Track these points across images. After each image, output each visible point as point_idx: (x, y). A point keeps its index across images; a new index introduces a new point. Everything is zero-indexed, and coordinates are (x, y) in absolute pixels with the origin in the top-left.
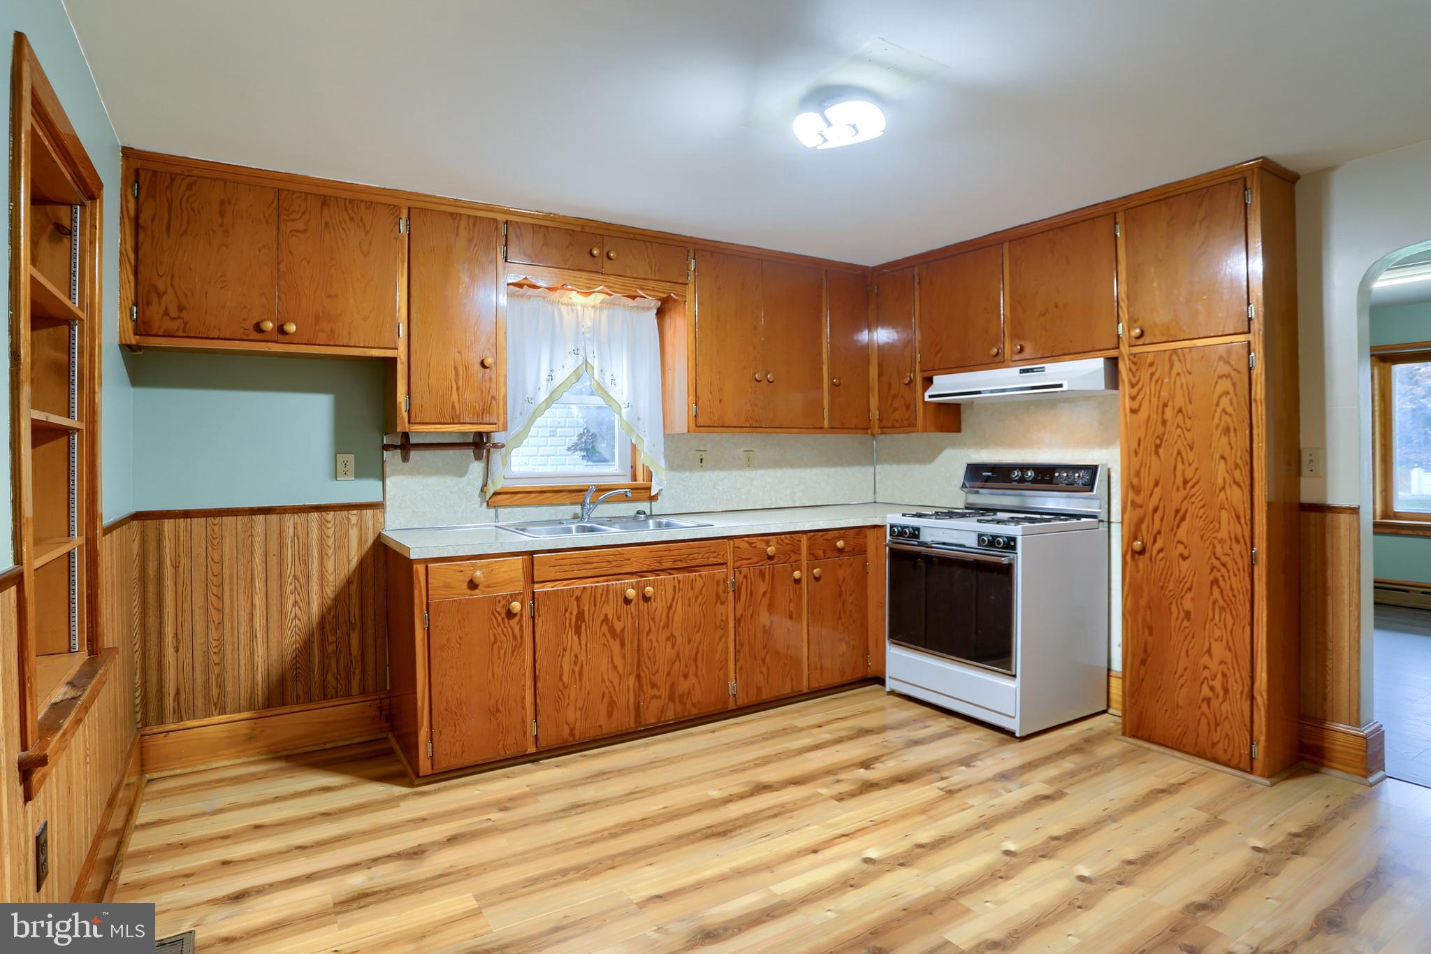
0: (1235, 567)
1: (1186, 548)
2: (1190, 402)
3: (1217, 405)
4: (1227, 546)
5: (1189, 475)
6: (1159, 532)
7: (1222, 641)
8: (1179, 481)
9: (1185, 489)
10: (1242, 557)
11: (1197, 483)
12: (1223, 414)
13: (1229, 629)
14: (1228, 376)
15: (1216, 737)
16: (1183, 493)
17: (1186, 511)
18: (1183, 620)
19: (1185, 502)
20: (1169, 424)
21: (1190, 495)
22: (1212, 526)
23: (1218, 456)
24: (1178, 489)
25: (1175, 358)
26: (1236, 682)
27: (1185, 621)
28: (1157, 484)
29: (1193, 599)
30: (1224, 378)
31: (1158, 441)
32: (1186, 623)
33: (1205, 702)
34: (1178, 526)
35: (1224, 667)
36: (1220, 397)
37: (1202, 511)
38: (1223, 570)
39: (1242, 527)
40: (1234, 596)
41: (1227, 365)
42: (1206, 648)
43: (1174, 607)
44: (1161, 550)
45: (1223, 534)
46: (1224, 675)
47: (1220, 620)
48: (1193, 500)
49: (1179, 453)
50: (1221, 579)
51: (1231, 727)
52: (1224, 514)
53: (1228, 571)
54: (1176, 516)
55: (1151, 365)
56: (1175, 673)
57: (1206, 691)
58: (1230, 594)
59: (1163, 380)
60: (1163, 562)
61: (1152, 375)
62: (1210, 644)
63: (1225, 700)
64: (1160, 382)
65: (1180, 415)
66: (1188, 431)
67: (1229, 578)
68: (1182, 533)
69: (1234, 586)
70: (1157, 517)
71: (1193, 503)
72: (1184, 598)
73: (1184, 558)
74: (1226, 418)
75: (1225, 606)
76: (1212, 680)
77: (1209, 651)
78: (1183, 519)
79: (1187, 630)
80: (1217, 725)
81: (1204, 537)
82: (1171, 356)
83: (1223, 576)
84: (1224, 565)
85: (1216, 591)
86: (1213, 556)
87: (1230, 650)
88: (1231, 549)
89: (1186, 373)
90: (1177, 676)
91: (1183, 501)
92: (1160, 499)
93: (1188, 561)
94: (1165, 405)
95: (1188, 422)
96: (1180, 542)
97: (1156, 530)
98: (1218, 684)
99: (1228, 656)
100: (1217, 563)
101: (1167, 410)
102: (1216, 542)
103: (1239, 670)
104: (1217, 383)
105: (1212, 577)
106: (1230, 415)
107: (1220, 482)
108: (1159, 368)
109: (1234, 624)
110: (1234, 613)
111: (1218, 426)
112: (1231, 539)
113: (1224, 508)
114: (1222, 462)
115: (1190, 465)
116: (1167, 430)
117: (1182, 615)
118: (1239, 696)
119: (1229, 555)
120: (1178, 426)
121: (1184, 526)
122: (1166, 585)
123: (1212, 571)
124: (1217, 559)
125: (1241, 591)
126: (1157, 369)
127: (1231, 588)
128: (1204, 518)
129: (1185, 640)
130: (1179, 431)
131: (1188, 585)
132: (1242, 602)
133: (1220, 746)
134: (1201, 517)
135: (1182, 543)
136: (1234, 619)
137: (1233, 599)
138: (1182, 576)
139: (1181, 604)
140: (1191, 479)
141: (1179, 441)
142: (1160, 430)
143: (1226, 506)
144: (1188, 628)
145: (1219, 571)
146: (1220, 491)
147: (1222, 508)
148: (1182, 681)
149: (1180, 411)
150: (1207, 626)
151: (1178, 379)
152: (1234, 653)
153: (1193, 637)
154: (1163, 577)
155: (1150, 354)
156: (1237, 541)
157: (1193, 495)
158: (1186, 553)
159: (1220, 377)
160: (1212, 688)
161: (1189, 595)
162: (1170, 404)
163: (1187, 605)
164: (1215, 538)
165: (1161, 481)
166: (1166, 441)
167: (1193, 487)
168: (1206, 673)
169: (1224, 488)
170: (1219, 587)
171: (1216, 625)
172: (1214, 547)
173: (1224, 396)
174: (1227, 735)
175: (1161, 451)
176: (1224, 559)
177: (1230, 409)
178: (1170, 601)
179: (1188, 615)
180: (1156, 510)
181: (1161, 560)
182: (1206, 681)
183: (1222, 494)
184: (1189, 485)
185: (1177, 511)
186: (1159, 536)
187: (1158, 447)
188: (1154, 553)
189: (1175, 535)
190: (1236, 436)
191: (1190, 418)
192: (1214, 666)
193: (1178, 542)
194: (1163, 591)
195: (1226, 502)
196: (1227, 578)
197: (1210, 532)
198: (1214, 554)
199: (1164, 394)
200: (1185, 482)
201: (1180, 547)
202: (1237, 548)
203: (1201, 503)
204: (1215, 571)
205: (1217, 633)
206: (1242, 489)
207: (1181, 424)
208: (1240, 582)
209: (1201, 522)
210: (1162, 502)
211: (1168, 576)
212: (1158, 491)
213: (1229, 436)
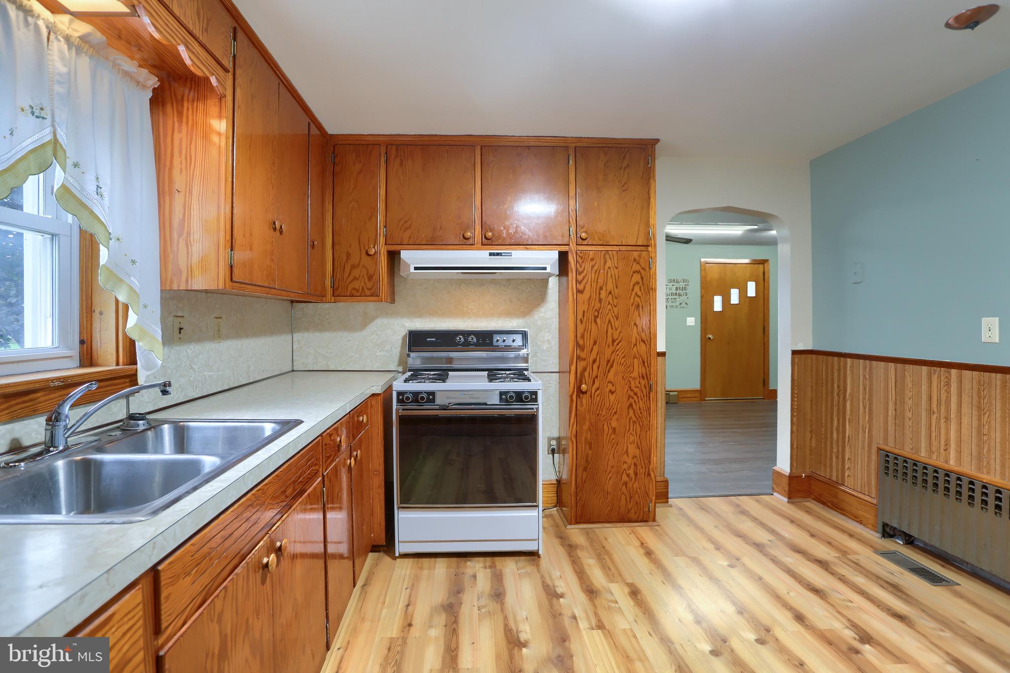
0: (642, 395)
1: (613, 385)
2: (617, 288)
3: (633, 290)
4: (637, 382)
5: (616, 336)
6: (597, 377)
7: (634, 443)
8: (610, 340)
9: (613, 346)
10: (645, 387)
11: (621, 341)
12: (636, 297)
13: (638, 435)
14: (639, 272)
15: (630, 506)
16: (612, 348)
17: (614, 361)
18: (611, 434)
19: (613, 354)
20: (603, 302)
21: (616, 350)
22: (628, 370)
23: (633, 324)
24: (609, 346)
25: (607, 256)
26: (642, 467)
27: (613, 435)
28: (595, 343)
29: (617, 420)
30: (637, 274)
31: (596, 314)
32: (613, 436)
33: (624, 485)
34: (609, 372)
35: (635, 459)
36: (634, 285)
37: (623, 360)
38: (635, 397)
39: (646, 369)
40: (641, 413)
41: (638, 265)
42: (625, 450)
43: (606, 427)
44: (598, 389)
45: (635, 374)
46: (635, 465)
47: (633, 430)
48: (618, 353)
49: (610, 321)
50: (634, 404)
51: (639, 497)
52: (636, 361)
53: (638, 397)
54: (607, 365)
55: (592, 260)
56: (606, 471)
57: (625, 478)
58: (639, 412)
59: (600, 271)
60: (599, 398)
61: (593, 266)
62: (627, 446)
63: (635, 480)
64: (598, 272)
65: (610, 296)
66: (616, 307)
67: (639, 402)
68: (611, 376)
69: (641, 407)
70: (595, 366)
71: (618, 355)
72: (612, 420)
73: (612, 392)
74: (637, 299)
75: (636, 420)
76: (628, 470)
77: (627, 451)
78: (612, 366)
79: (614, 441)
80: (631, 498)
81: (624, 377)
82: (605, 254)
83: (635, 401)
84: (635, 394)
85: (631, 411)
86: (629, 389)
87: (639, 448)
88: (639, 383)
89: (615, 268)
90: (607, 473)
91: (612, 355)
92: (598, 353)
93: (614, 394)
94: (601, 288)
95: (615, 301)
96: (610, 382)
97: (594, 376)
98: (631, 472)
99: (637, 452)
100: (632, 394)
101: (602, 291)
102: (631, 380)
103: (644, 460)
104: (632, 276)
105: (629, 402)
106: (640, 297)
107: (634, 340)
108: (597, 263)
109: (641, 431)
110: (641, 424)
111: (633, 304)
112: (640, 377)
113: (636, 357)
114: (635, 327)
115: (616, 330)
116: (602, 306)
117: (611, 431)
118: (643, 476)
119: (638, 387)
120: (609, 303)
121: (613, 371)
122: (601, 412)
123: (629, 399)
124: (632, 390)
125: (645, 409)
126: (596, 263)
127: (640, 409)
128: (624, 365)
129: (612, 448)
130: (610, 307)
131: (614, 410)
132: (645, 416)
133: (633, 511)
134: (623, 364)
135: (611, 383)
136: (641, 428)
137: (641, 415)
138: (611, 405)
139: (610, 424)
140: (617, 339)
141: (610, 314)
142: (597, 306)
143: (637, 356)
144: (614, 439)
145: (633, 398)
146: (634, 346)
147: (635, 357)
148: (610, 475)
149: (610, 293)
150: (626, 435)
151: (609, 270)
152: (641, 449)
153: (617, 445)
154: (599, 408)
155: (591, 253)
156: (643, 377)
157: (618, 350)
158: (613, 389)
159: (634, 272)
160: (628, 475)
161: (615, 417)
162: (604, 288)
163: (614, 424)
164: (630, 377)
165: (598, 342)
166: (601, 313)
167: (618, 344)
168: (625, 466)
169: (636, 344)
170: (633, 409)
171: (631, 433)
172: (630, 383)
173: (636, 285)
174: (637, 502)
175: (598, 320)
176: (636, 390)
177: (639, 294)
178: (603, 424)
179: (614, 430)
180: (594, 361)
181: (597, 396)
182: (625, 471)
183: (635, 348)
184: (615, 343)
185: (608, 361)
186: (596, 379)
187: (596, 317)
188: (593, 391)
189: (607, 377)
190: (643, 311)
191: (616, 298)
192: (629, 461)
193: (608, 382)
194: (599, 417)
195: (637, 353)
196: (637, 402)
197: (628, 373)
198: (630, 388)
199: (601, 280)
200: (613, 341)
201: (610, 385)
202: (643, 382)
203: (623, 355)
204: (631, 398)
205: (632, 438)
206: (646, 345)
207: (611, 302)
208: (645, 404)
209: (623, 367)
210: (598, 355)
211: (602, 406)
212: (596, 348)
213: (639, 311)
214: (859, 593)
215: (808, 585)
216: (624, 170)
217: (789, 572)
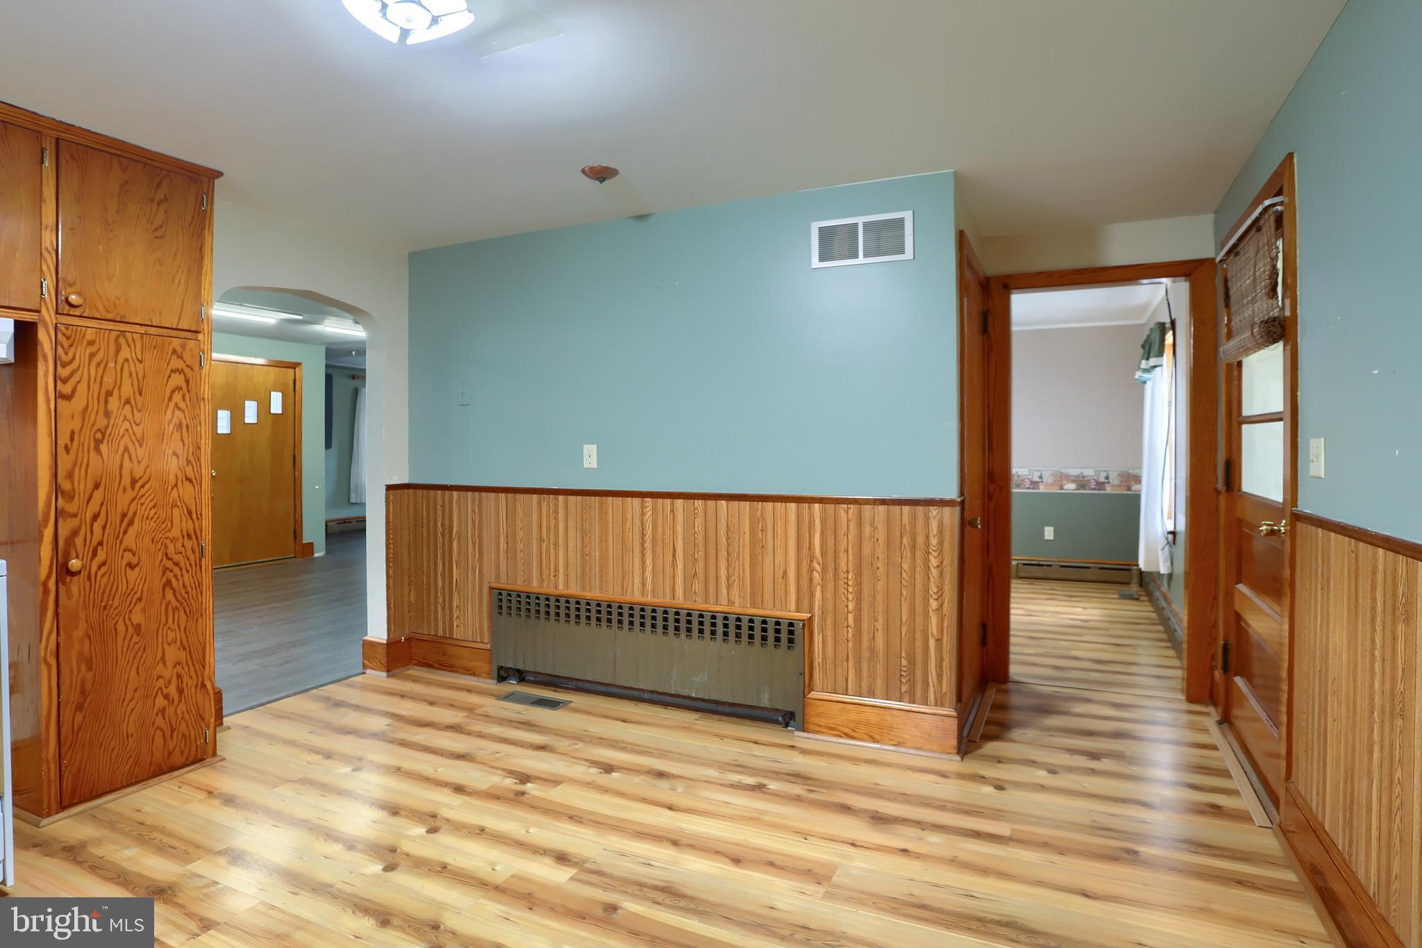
0: (188, 563)
1: (134, 555)
2: (140, 394)
3: (170, 399)
4: (179, 544)
5: (138, 472)
6: (101, 543)
7: (176, 642)
8: (126, 480)
9: (133, 490)
10: (194, 552)
11: (147, 482)
12: (177, 410)
13: (182, 629)
14: (181, 372)
15: (171, 745)
16: (130, 494)
17: (135, 514)
18: (132, 636)
19: (134, 503)
20: (113, 416)
21: (139, 496)
22: (164, 525)
23: (170, 452)
24: (125, 490)
25: (122, 340)
26: (191, 678)
27: (135, 636)
28: (97, 486)
29: (143, 610)
30: (178, 373)
31: (99, 436)
32: (135, 639)
33: (160, 714)
34: (125, 532)
35: (179, 669)
36: (173, 391)
37: (153, 511)
38: (176, 569)
39: (194, 523)
40: (187, 593)
41: (180, 360)
42: (159, 656)
43: (121, 628)
44: (104, 564)
45: (175, 532)
46: (179, 676)
47: (173, 622)
48: (142, 500)
49: (126, 449)
50: (173, 580)
51: (187, 725)
52: (176, 511)
53: (181, 569)
54: (122, 521)
55: (91, 343)
56: (123, 700)
57: (161, 702)
58: (183, 592)
59: (107, 364)
60: (105, 579)
61: (92, 355)
62: (164, 650)
63: (180, 701)
64: (102, 366)
65: (128, 407)
66: (138, 425)
67: (182, 576)
68: (129, 540)
69: (187, 583)
70: (97, 526)
71: (142, 504)
72: (133, 611)
73: (131, 566)
74: (177, 413)
75: (179, 605)
76: (166, 688)
77: (163, 659)
78: (131, 523)
79: (137, 646)
80: (173, 731)
81: (155, 539)
82: (117, 338)
83: (176, 576)
84: (176, 564)
85: (169, 593)
86: (164, 558)
87: (184, 649)
88: (183, 546)
89: (137, 362)
90: (125, 703)
91: (130, 504)
92: (102, 504)
93: (137, 569)
94: (109, 394)
95: (138, 415)
96: (127, 550)
97: (95, 542)
98: (172, 690)
99: (182, 655)
100: (169, 564)
101: (110, 399)
102: (168, 542)
103: (193, 665)
104: (170, 376)
105: (164, 579)
106: (183, 411)
107: (172, 479)
108: (102, 349)
109: (187, 621)
110: (187, 610)
111: (170, 421)
112: (183, 537)
113: (176, 505)
114: (175, 458)
115: (139, 463)
116: (111, 423)
117: (131, 630)
118: (193, 690)
119: (181, 553)
120: (125, 418)
121: (133, 531)
122: (110, 603)
123: (164, 573)
124: (169, 559)
125: (193, 586)
126: (99, 350)
127: (184, 586)
128: (155, 519)
129: (134, 658)
130: (127, 424)
131: (138, 595)
132: (195, 597)
133: (177, 751)
134: (152, 518)
135: (130, 550)
136: (187, 616)
137: (186, 596)
138: (131, 587)
139: (130, 619)
140: (141, 478)
141: (127, 435)
142: (102, 422)
143: (178, 503)
144: (137, 643)
145: (172, 571)
146: (172, 489)
147: (174, 505)
148: (132, 704)
149: (128, 402)
150: (160, 632)
151: (126, 366)
152: (188, 650)
153: (144, 651)
154: (106, 595)
155: (89, 331)
156: (189, 536)
157: (143, 496)
158: (135, 561)
159: (173, 371)
160: (166, 697)
161: (140, 606)
162: (116, 393)
163: (137, 618)
164: (167, 538)
165: (103, 484)
166: (110, 435)
167: (143, 486)
168: (161, 682)
169: (176, 485)
170: (172, 589)
171: (169, 628)
172: (166, 547)
173: (177, 392)
174: (184, 735)
175: (103, 447)
176: (176, 558)
177: (182, 405)
178: (115, 621)
179: (138, 628)
180: (95, 517)
181: (102, 576)
182: (160, 692)
183: (175, 491)
184: (138, 485)
185: (124, 515)
186: (100, 548)
187: (98, 443)
188: (94, 568)
189: (121, 542)
190: (188, 432)
191: (139, 411)
192: (168, 672)
193: (125, 551)
194: (106, 612)
195: (178, 499)
196: (179, 577)
197: (162, 532)
198: (166, 555)
199: (109, 381)
200: (134, 482)
201: (128, 555)
202: (188, 544)
203: (152, 504)
204: (168, 572)
205: (171, 635)
206: (194, 486)
207: (129, 416)
208: (193, 577)
209: (152, 523)
210: (104, 507)
211: (113, 593)
212: (98, 496)
213: (181, 433)
214: (501, 742)
215: (452, 754)
216: (159, 203)
217: (426, 749)
